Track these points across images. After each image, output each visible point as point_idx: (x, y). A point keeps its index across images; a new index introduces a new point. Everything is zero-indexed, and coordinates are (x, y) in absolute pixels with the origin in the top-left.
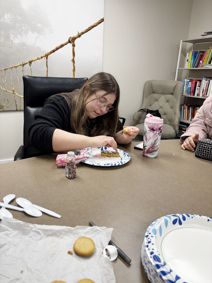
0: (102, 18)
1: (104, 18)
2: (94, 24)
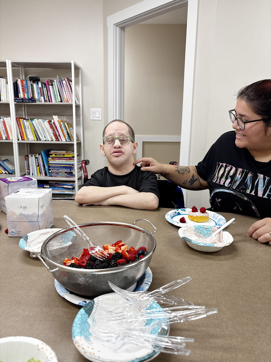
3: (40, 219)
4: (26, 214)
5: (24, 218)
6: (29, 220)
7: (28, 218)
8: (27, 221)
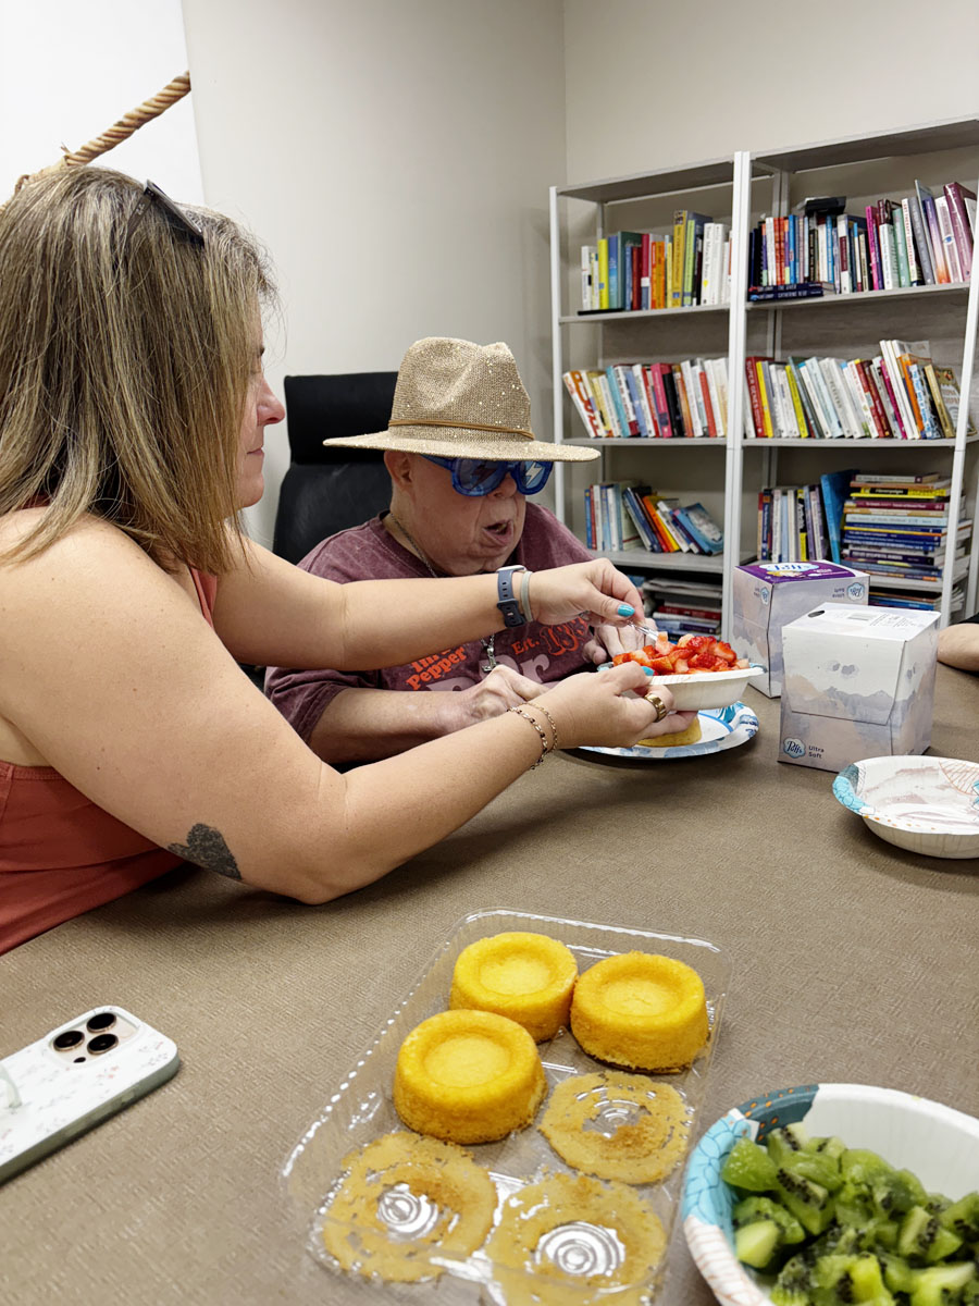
0: (181, 74)
1: (188, 74)
2: (145, 104)
3: (898, 716)
4: (850, 692)
5: (840, 705)
6: (857, 717)
7: (854, 708)
8: (850, 717)
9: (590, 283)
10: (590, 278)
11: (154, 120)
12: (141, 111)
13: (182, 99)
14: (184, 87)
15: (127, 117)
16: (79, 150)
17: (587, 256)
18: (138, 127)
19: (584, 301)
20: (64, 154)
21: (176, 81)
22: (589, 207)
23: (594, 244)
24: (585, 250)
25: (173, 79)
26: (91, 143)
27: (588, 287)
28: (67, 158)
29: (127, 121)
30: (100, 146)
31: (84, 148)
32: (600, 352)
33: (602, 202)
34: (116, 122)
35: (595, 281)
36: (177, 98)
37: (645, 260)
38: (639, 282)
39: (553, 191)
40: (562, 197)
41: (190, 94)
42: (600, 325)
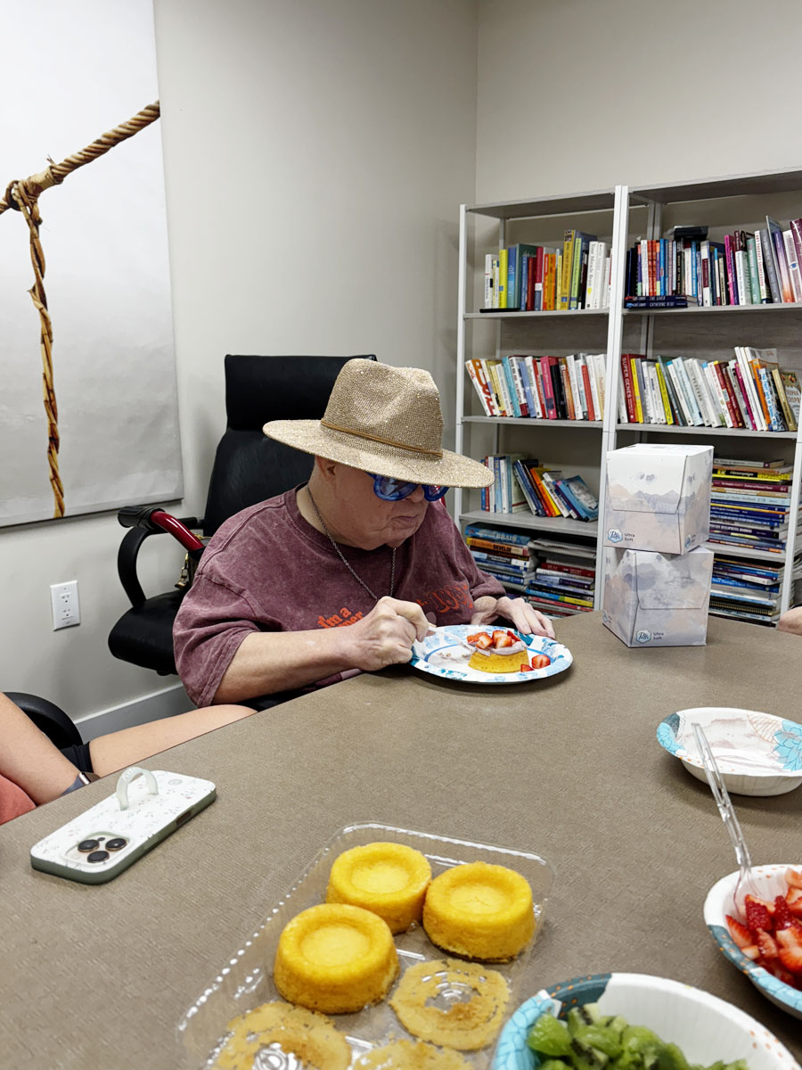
0: (152, 103)
1: (158, 103)
2: (120, 126)
9: (491, 286)
10: (492, 281)
11: (128, 140)
12: (116, 132)
13: (152, 124)
14: (153, 114)
15: (105, 136)
16: (62, 161)
17: (490, 262)
18: (113, 145)
19: (486, 300)
20: (50, 164)
21: (148, 108)
22: (494, 222)
23: (496, 253)
24: (488, 258)
25: (145, 106)
26: (73, 157)
27: (490, 289)
28: (51, 168)
29: (104, 139)
30: (80, 159)
31: (66, 161)
32: (498, 345)
33: (504, 218)
34: (95, 139)
35: (496, 284)
36: (147, 123)
37: (538, 268)
38: (533, 287)
39: (462, 208)
40: (469, 213)
41: (159, 120)
42: (499, 321)
